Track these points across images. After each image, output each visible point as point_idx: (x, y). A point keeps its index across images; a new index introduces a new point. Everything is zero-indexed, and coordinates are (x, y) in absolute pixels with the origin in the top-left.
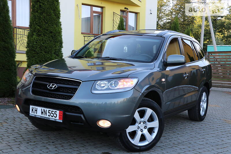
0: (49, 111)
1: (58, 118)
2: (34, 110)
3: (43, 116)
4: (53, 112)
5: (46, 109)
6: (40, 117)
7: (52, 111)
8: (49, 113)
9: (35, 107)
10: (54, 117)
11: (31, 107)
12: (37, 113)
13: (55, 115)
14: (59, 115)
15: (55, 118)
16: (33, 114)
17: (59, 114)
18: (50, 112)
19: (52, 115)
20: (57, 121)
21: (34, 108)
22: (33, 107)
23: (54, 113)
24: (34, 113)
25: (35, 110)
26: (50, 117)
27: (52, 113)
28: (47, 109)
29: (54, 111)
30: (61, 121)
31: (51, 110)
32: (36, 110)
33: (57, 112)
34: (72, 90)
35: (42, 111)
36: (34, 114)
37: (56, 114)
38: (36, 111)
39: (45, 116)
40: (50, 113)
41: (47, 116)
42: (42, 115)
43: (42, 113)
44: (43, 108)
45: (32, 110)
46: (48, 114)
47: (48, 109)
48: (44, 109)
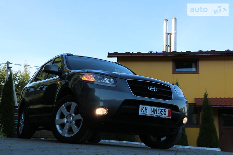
0: (159, 109)
1: (167, 115)
2: (144, 109)
3: (154, 114)
4: (162, 111)
5: (156, 108)
6: (150, 115)
7: (162, 109)
8: (159, 111)
9: (145, 106)
10: (163, 115)
11: (141, 106)
12: (147, 112)
13: (165, 113)
14: (168, 113)
15: (165, 116)
17: (168, 111)
18: (160, 110)
19: (162, 113)
20: (167, 117)
21: (144, 108)
22: (143, 106)
24: (144, 112)
25: (145, 109)
26: (161, 115)
29: (164, 109)
30: (170, 118)
32: (146, 109)
33: (166, 110)
35: (153, 109)
36: (144, 113)
38: (146, 110)
39: (156, 114)
40: (160, 111)
41: (158, 114)
42: (152, 114)
43: (152, 111)
45: (142, 109)
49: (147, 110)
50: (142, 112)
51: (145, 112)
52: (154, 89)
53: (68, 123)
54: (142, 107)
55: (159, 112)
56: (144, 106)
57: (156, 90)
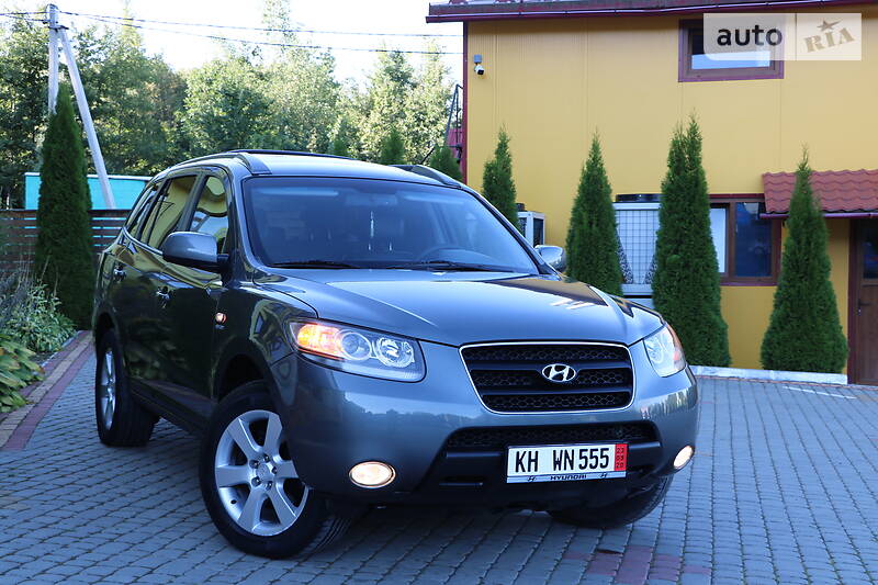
0: (581, 451)
1: (611, 466)
2: (525, 461)
3: (562, 471)
4: (594, 453)
5: (569, 449)
6: (548, 479)
7: (592, 450)
8: (581, 457)
9: (527, 450)
10: (598, 469)
11: (512, 453)
12: (536, 470)
13: (603, 461)
14: (617, 458)
15: (605, 470)
16: (524, 474)
17: (616, 453)
18: (584, 454)
19: (593, 462)
20: (610, 476)
21: (527, 454)
22: (521, 450)
23: (598, 454)
24: (526, 469)
25: (530, 460)
26: (588, 469)
27: (592, 457)
28: (573, 448)
29: (599, 447)
30: (623, 474)
31: (589, 447)
32: (533, 457)
33: (607, 449)
34: (611, 375)
35: (558, 456)
36: (527, 473)
37: (607, 457)
38: (533, 464)
39: (569, 470)
40: (586, 457)
41: (577, 470)
42: (557, 472)
43: (557, 463)
44: (558, 449)
45: (519, 462)
46: (578, 462)
47: (577, 448)
48: (564, 448)
49: (536, 460)
50: (517, 471)
51: (529, 470)
52: (566, 372)
53: (259, 483)
54: (518, 453)
55: (583, 462)
56: (525, 449)
57: (571, 373)
